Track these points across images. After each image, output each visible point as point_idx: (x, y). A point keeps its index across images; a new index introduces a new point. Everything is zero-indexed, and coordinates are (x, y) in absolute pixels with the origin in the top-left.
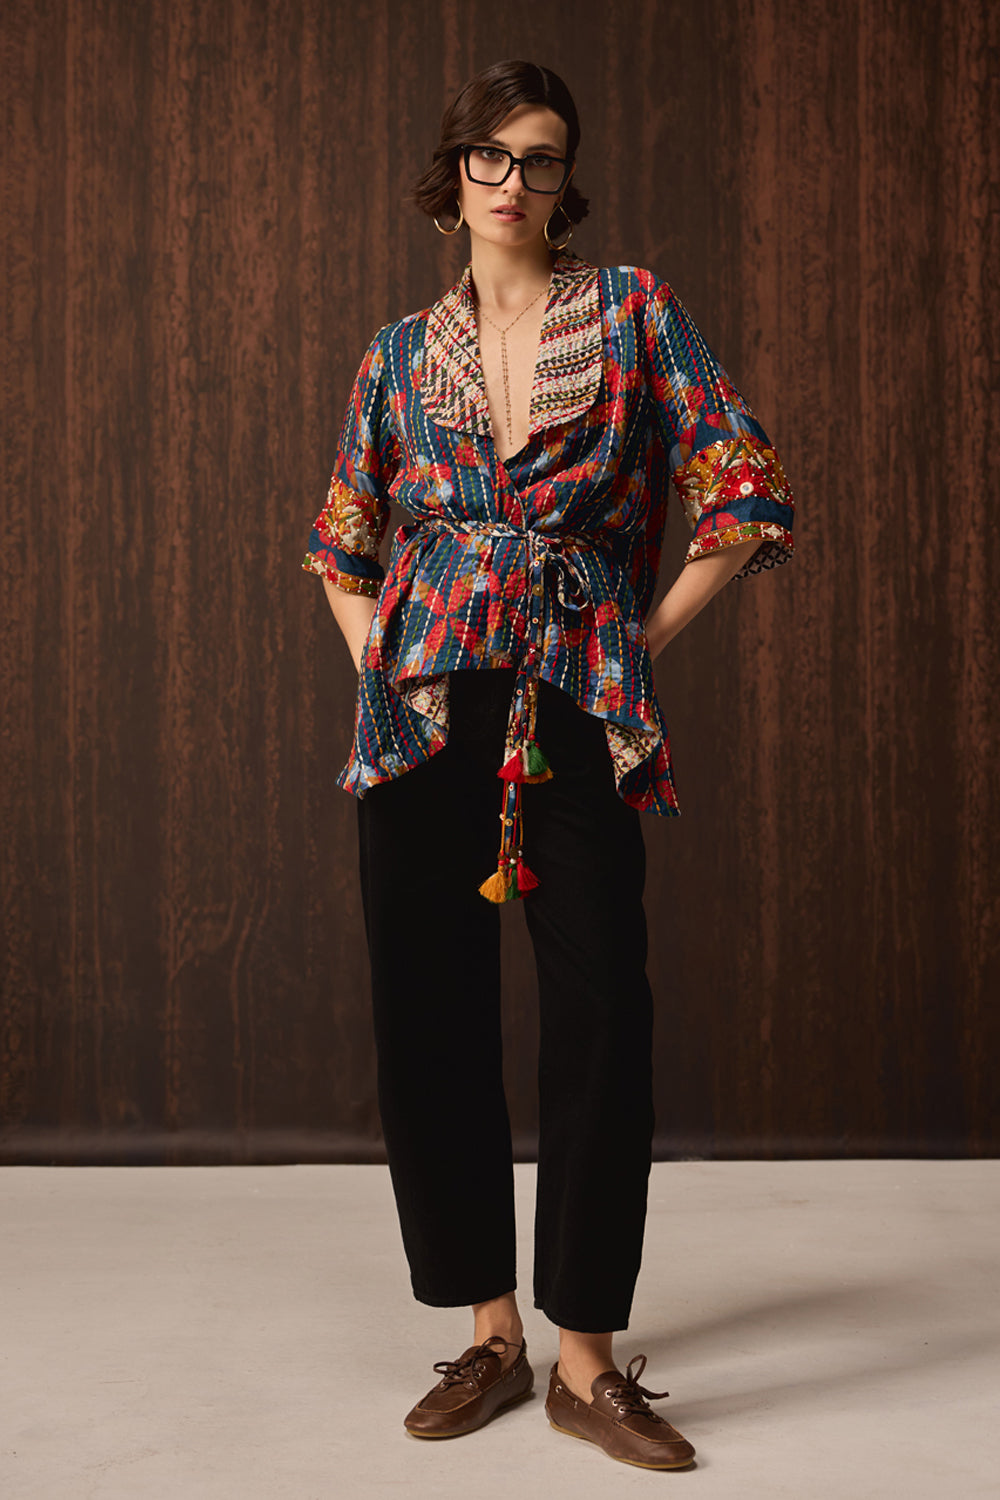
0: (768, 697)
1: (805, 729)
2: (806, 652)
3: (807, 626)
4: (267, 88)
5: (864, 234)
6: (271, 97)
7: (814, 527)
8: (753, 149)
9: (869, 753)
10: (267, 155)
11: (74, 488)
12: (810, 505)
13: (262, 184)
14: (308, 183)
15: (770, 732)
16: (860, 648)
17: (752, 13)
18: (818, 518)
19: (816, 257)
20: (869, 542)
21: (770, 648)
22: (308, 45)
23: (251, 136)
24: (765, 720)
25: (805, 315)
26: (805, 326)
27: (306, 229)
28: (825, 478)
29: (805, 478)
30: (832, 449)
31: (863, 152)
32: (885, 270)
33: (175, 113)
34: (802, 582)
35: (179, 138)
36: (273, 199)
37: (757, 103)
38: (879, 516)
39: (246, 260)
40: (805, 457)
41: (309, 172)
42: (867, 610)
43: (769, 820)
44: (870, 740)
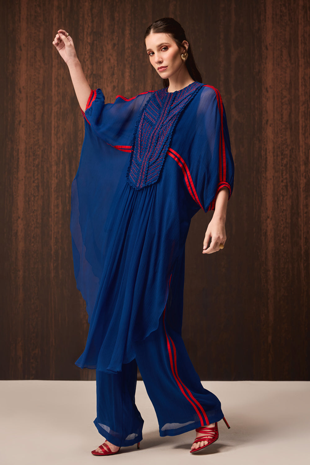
0: (270, 234)
1: (282, 244)
2: (282, 220)
3: (283, 212)
4: (114, 45)
5: (300, 90)
6: (116, 48)
7: (285, 181)
8: (266, 63)
9: (302, 252)
10: (114, 66)
11: (54, 168)
12: (284, 174)
13: (113, 74)
14: (127, 74)
15: (271, 245)
16: (300, 219)
17: (265, 21)
18: (286, 178)
19: (285, 97)
20: (302, 186)
21: (271, 219)
22: (127, 32)
23: (109, 60)
24: (269, 242)
25: (282, 115)
26: (282, 118)
27: (126, 88)
28: (288, 166)
29: (282, 166)
30: (291, 157)
31: (300, 64)
32: (307, 101)
33: (86, 53)
34: (281, 198)
35: (87, 60)
36: (116, 79)
37: (267, 49)
38: (305, 177)
39: (108, 98)
40: (282, 159)
41: (127, 70)
42: (302, 207)
43: (271, 273)
44: (303, 248)
